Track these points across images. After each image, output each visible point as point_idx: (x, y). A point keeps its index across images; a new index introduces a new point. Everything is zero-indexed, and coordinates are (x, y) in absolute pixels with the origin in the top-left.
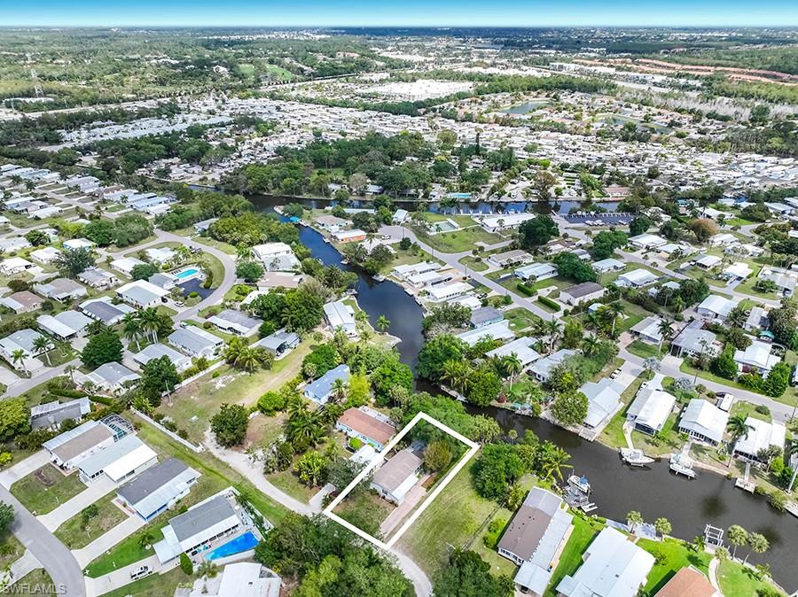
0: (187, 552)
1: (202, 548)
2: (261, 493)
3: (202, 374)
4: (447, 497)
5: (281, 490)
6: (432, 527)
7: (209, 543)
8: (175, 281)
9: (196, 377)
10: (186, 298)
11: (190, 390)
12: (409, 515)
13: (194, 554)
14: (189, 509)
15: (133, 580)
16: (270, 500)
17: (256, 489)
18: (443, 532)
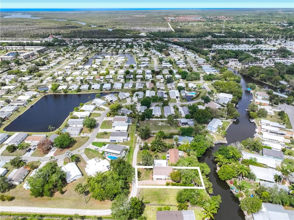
0: (106, 152)
1: (109, 153)
2: (133, 153)
3: (160, 119)
4: (168, 190)
5: (137, 155)
6: (153, 192)
7: (111, 154)
8: (186, 94)
9: (158, 119)
10: (183, 100)
11: (152, 122)
12: (153, 185)
13: (107, 153)
14: (117, 145)
15: (94, 150)
16: (132, 155)
17: (133, 151)
18: (154, 196)
